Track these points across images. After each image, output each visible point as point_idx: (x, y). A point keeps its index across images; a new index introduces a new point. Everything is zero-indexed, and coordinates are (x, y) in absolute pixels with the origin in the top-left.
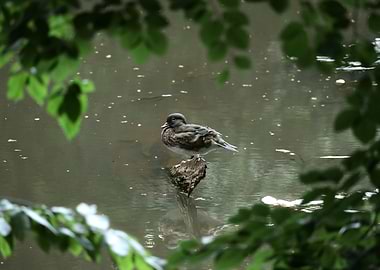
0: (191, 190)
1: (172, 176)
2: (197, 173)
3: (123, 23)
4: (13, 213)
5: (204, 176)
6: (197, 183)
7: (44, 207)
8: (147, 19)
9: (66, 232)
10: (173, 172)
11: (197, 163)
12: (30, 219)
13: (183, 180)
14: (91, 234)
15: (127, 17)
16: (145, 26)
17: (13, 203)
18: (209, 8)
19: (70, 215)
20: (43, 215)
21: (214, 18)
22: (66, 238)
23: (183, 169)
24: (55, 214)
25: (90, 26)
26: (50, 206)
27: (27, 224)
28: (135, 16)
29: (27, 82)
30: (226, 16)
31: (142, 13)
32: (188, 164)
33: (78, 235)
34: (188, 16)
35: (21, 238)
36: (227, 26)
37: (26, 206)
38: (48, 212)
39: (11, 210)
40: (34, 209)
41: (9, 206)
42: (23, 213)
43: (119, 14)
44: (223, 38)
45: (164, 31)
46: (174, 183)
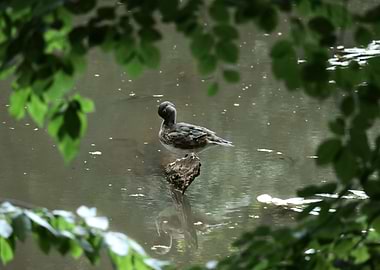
0: (186, 187)
1: (167, 174)
2: (191, 171)
3: (117, 38)
4: (15, 216)
5: (199, 174)
6: (191, 180)
7: (45, 210)
8: (141, 33)
9: (67, 234)
10: (168, 170)
11: (192, 161)
12: (32, 221)
13: (177, 177)
14: (91, 237)
15: (121, 31)
16: (138, 40)
17: (14, 205)
18: (200, 21)
19: (71, 217)
20: (44, 217)
21: (205, 32)
22: (67, 240)
23: (178, 167)
24: (57, 216)
25: (85, 41)
26: (51, 209)
27: (29, 226)
28: (129, 30)
29: (29, 99)
30: (217, 30)
31: (136, 27)
32: (183, 162)
33: (78, 237)
34: (179, 29)
35: (23, 239)
36: (217, 39)
37: (29, 209)
38: (49, 215)
39: (13, 213)
40: (35, 212)
41: (10, 208)
42: (24, 215)
43: (114, 28)
44: (213, 51)
45: (157, 44)
46: (169, 181)
